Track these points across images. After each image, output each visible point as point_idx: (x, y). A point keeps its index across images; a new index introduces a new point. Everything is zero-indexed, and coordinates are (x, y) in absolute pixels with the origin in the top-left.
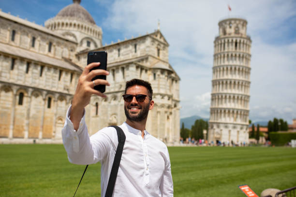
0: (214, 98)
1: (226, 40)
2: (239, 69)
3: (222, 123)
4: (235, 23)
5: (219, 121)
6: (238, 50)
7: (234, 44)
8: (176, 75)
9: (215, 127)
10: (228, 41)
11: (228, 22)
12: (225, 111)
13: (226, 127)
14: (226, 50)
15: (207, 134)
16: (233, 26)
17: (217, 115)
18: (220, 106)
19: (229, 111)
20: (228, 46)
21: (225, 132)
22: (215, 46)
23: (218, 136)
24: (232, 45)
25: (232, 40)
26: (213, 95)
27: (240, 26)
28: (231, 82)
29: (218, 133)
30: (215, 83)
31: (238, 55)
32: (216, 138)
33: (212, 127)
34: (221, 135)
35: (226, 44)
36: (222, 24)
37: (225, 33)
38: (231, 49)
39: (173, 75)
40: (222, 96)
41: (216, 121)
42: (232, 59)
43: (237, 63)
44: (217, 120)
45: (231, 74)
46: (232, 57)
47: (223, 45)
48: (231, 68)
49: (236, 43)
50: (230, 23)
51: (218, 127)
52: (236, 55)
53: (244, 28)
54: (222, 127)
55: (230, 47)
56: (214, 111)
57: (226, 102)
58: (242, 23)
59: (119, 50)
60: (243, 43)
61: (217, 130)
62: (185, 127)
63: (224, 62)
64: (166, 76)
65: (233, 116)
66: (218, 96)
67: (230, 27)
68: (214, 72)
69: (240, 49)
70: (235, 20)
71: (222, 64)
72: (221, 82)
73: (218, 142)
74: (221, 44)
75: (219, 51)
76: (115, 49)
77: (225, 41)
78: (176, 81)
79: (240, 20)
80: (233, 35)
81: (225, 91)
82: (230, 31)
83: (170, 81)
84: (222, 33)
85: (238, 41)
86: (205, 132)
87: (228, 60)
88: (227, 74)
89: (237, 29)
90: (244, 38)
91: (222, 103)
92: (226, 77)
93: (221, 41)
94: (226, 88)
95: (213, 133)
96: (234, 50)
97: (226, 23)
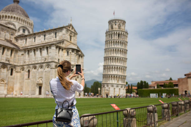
0: (105, 68)
2: (120, 50)
3: (110, 84)
4: (118, 22)
5: (108, 82)
6: (120, 39)
7: (118, 35)
8: (82, 53)
9: (106, 86)
10: (114, 33)
11: (114, 22)
12: (112, 76)
13: (112, 86)
14: (113, 39)
15: (100, 91)
16: (117, 24)
17: (107, 79)
18: (109, 73)
19: (114, 76)
20: (114, 36)
21: (112, 89)
22: (106, 36)
23: (107, 92)
24: (116, 35)
25: (117, 33)
26: (104, 66)
27: (121, 24)
28: (115, 58)
29: (107, 90)
30: (106, 59)
31: (120, 42)
32: (106, 93)
33: (104, 86)
34: (109, 91)
35: (113, 35)
36: (110, 22)
37: (112, 28)
39: (80, 53)
40: (110, 67)
41: (106, 82)
42: (116, 44)
43: (119, 46)
44: (107, 82)
45: (116, 53)
46: (117, 43)
48: (116, 50)
49: (119, 34)
50: (115, 22)
51: (108, 86)
52: (118, 42)
53: (124, 25)
54: (110, 86)
55: (115, 37)
56: (105, 76)
57: (112, 71)
58: (122, 22)
59: (45, 36)
60: (123, 35)
61: (107, 88)
62: (87, 86)
63: (111, 46)
64: (75, 53)
65: (117, 79)
66: (108, 67)
67: (116, 25)
68: (105, 52)
69: (121, 38)
70: (119, 20)
71: (110, 47)
72: (109, 58)
73: (107, 95)
74: (110, 35)
75: (109, 39)
76: (42, 35)
77: (112, 33)
78: (82, 57)
79: (121, 20)
80: (117, 29)
81: (112, 64)
82: (116, 27)
83: (77, 56)
84: (110, 28)
85: (120, 33)
86: (99, 89)
87: (114, 45)
88: (113, 53)
89: (119, 26)
90: (123, 32)
91: (110, 71)
92: (112, 55)
93: (110, 33)
94: (113, 62)
95: (105, 90)
96: (117, 39)
97: (113, 22)
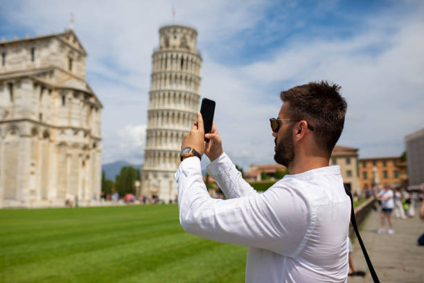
0: (150, 135)
1: (169, 55)
2: (185, 96)
3: (161, 171)
4: (182, 32)
5: (157, 168)
6: (184, 70)
7: (179, 62)
8: (96, 100)
9: (151, 176)
10: (172, 56)
11: (172, 30)
12: (165, 155)
13: (166, 176)
14: (169, 69)
15: (140, 187)
16: (179, 36)
17: (154, 160)
18: (159, 147)
19: (170, 155)
20: (172, 63)
21: (164, 183)
22: (154, 62)
23: (155, 190)
24: (177, 62)
25: (177, 56)
26: (149, 131)
27: (188, 37)
28: (174, 114)
29: (155, 186)
30: (152, 114)
31: (184, 77)
32: (152, 192)
33: (147, 177)
34: (158, 187)
35: (169, 61)
36: (164, 31)
37: (167, 44)
38: (175, 67)
39: (92, 100)
40: (161, 134)
41: (152, 168)
42: (176, 82)
43: (182, 87)
44: (154, 166)
45: (174, 101)
46: (177, 79)
47: (164, 62)
48: (175, 95)
49: (182, 60)
50: (175, 32)
51: (155, 176)
52: (181, 77)
53: (194, 41)
54: (160, 177)
55: (175, 65)
56: (150, 155)
57: (166, 142)
58: (190, 33)
60: (192, 61)
61: (153, 181)
63: (165, 85)
64: (82, 101)
65: (176, 161)
66: (156, 133)
67: (175, 37)
68: (151, 99)
69: (187, 68)
70: (182, 28)
71: (163, 88)
72: (160, 114)
73: (154, 197)
74: (162, 59)
75: (159, 70)
77: (167, 56)
78: (97, 109)
79: (188, 29)
80: (177, 49)
81: (166, 126)
82: (175, 42)
83: (87, 108)
84: (163, 44)
85: (185, 57)
86: (137, 184)
87: (171, 83)
88: (169, 102)
89: (183, 41)
90: (193, 54)
91: (161, 143)
92: (167, 106)
93: (162, 56)
94: (167, 122)
95: (148, 186)
96: (179, 69)
97: (169, 31)
